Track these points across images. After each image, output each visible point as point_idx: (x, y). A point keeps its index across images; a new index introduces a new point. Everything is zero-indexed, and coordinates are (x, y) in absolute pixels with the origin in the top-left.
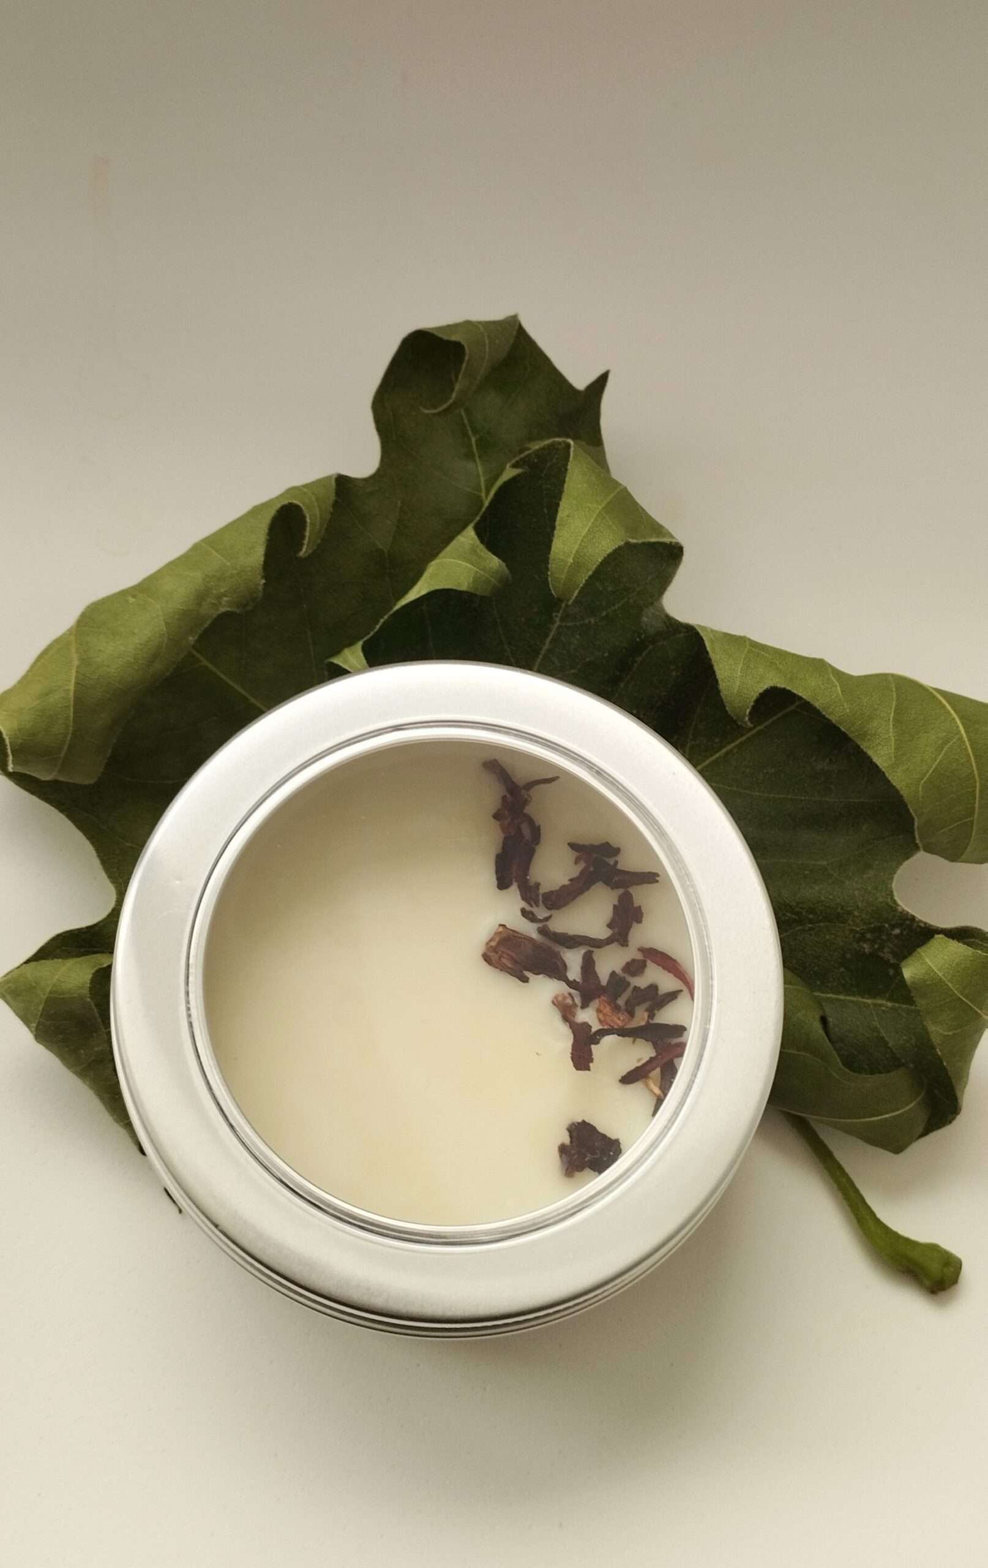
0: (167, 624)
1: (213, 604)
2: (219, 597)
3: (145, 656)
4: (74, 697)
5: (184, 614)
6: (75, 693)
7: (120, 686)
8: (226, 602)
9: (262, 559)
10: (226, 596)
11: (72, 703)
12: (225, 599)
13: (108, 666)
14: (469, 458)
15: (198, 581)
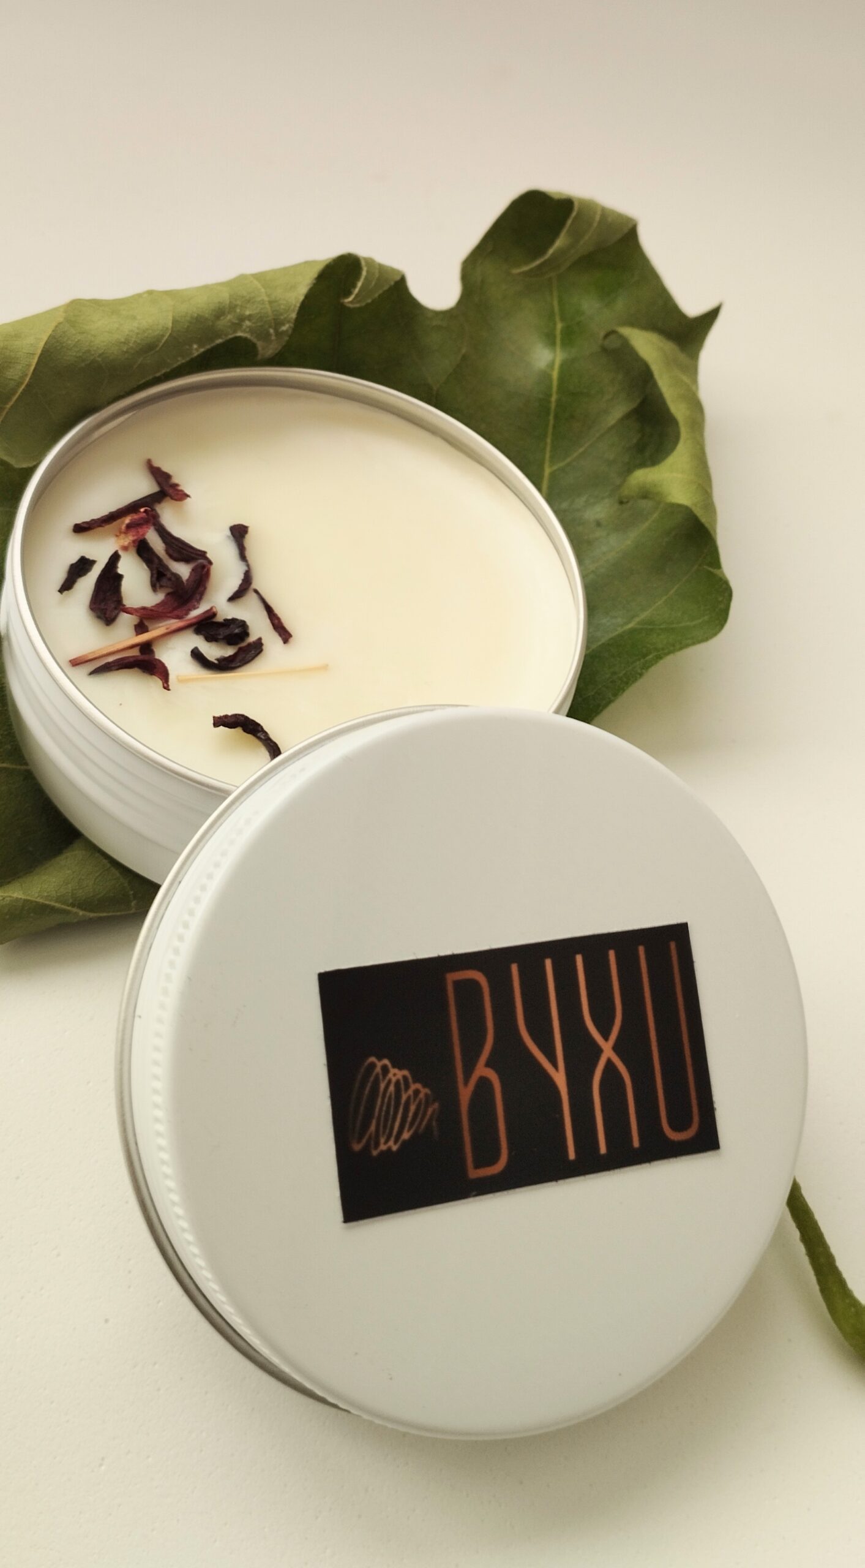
0: (175, 322)
1: (233, 324)
2: (242, 319)
3: (139, 341)
4: (44, 348)
5: (198, 320)
6: (46, 344)
7: (99, 359)
8: (247, 327)
9: (302, 298)
10: (249, 320)
11: (39, 352)
12: (248, 323)
13: (95, 336)
14: (550, 339)
15: (225, 296)
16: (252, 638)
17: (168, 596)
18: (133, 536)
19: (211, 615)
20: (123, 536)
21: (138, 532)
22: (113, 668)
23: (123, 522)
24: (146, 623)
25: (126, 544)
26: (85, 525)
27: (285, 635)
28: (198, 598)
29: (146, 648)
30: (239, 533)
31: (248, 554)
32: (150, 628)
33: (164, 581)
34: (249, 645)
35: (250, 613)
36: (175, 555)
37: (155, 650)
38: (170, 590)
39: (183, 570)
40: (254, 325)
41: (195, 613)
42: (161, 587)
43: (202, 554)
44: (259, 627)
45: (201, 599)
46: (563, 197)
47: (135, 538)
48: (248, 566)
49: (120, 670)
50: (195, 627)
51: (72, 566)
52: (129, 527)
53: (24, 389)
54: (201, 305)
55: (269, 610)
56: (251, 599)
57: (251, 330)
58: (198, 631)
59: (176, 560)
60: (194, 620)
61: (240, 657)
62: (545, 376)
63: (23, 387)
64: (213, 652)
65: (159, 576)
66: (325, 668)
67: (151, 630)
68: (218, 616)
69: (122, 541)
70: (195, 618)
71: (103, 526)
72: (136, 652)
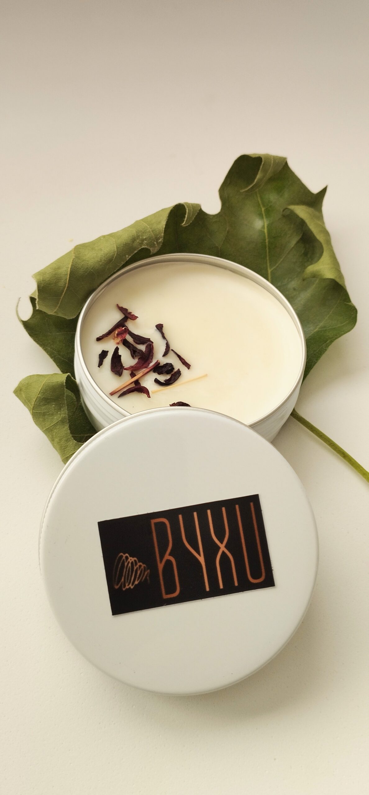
0: (117, 248)
1: (140, 243)
2: (143, 240)
3: (105, 259)
4: (70, 271)
5: (126, 245)
6: (71, 269)
9: (164, 226)
10: (146, 240)
11: (69, 273)
12: (145, 242)
13: (88, 261)
14: (260, 215)
15: (134, 232)
16: (176, 370)
17: (139, 360)
18: (120, 338)
19: (158, 364)
20: (116, 339)
21: (122, 336)
22: (127, 393)
23: (115, 333)
24: (134, 372)
25: (118, 341)
26: (100, 338)
27: (188, 366)
28: (151, 358)
29: (137, 382)
30: (160, 327)
31: (165, 336)
32: (136, 374)
33: (137, 354)
34: (175, 372)
35: (172, 359)
36: (138, 342)
37: (140, 382)
38: (139, 357)
39: (142, 348)
40: (148, 242)
41: (152, 364)
42: (136, 356)
43: (149, 340)
44: (177, 365)
45: (152, 358)
46: (257, 156)
47: (121, 339)
48: (167, 340)
49: (129, 394)
50: (153, 370)
51: (100, 355)
52: (118, 335)
53: (66, 289)
54: (125, 238)
55: (179, 357)
56: (171, 354)
57: (147, 244)
58: (154, 372)
59: (139, 344)
60: (152, 367)
61: (173, 378)
62: (261, 232)
63: (66, 288)
64: (162, 378)
65: (134, 352)
66: (206, 375)
67: (137, 375)
68: (160, 364)
69: (116, 341)
70: (152, 366)
71: (108, 337)
72: (133, 385)
